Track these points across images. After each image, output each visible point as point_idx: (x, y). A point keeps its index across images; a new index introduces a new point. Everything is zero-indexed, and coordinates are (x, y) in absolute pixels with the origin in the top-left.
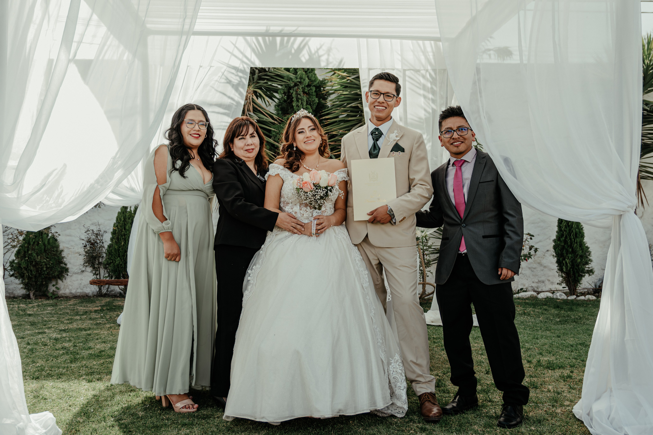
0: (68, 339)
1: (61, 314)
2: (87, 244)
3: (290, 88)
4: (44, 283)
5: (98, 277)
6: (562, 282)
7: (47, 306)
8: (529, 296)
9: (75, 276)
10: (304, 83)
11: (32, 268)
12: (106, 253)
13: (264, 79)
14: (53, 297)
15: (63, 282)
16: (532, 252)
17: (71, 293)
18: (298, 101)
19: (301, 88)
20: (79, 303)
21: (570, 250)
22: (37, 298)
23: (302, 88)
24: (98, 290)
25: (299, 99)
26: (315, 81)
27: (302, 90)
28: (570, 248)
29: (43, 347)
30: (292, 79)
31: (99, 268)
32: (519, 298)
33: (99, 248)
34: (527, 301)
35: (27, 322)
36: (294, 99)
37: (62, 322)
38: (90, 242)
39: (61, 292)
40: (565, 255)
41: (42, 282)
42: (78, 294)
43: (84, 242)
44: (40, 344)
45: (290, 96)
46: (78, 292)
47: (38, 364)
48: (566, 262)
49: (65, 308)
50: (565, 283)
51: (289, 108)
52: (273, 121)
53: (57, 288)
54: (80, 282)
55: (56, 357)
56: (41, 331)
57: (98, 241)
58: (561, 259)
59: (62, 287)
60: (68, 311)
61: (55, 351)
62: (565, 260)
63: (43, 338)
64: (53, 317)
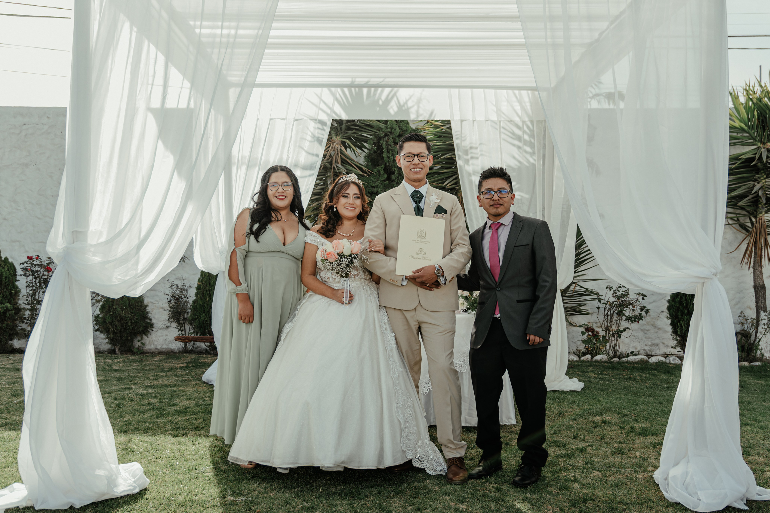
0: (154, 395)
1: (146, 370)
2: (172, 299)
3: (380, 138)
4: (129, 338)
5: (183, 333)
6: (677, 346)
7: (133, 361)
8: (639, 359)
9: (160, 331)
10: (395, 133)
11: (117, 323)
12: (191, 309)
13: (352, 129)
14: (139, 353)
15: (148, 337)
16: (643, 313)
17: (156, 349)
18: (388, 152)
19: (391, 138)
20: (164, 360)
21: (686, 311)
22: (123, 354)
23: (393, 138)
24: (183, 346)
25: (390, 150)
26: (406, 130)
27: (392, 140)
28: (686, 309)
29: (130, 403)
30: (382, 129)
31: (184, 323)
32: (627, 362)
33: (184, 303)
34: (636, 365)
35: (113, 378)
36: (385, 150)
37: (148, 378)
38: (174, 297)
39: (147, 348)
40: (680, 316)
41: (127, 337)
42: (164, 350)
43: (168, 297)
44: (127, 399)
45: (380, 147)
46: (164, 348)
47: (125, 419)
48: (681, 325)
49: (151, 364)
50: (680, 347)
51: (380, 159)
52: (362, 173)
53: (142, 343)
54: (166, 338)
55: (143, 412)
56: (127, 386)
57: (183, 297)
58: (675, 321)
59: (147, 343)
60: (154, 367)
61: (142, 407)
62: (680, 322)
63: (130, 393)
64: (139, 373)
